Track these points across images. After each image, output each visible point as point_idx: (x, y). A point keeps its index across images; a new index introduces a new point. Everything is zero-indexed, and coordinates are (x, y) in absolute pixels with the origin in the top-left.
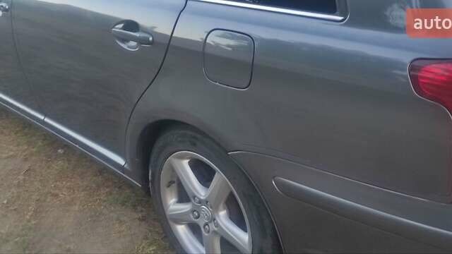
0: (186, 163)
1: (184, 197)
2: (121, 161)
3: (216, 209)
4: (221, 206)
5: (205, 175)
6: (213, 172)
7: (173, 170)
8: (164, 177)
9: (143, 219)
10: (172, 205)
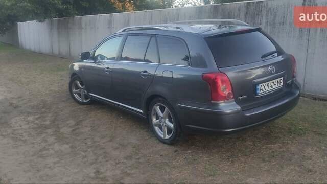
0: (158, 107)
1: (158, 118)
2: (141, 111)
3: (165, 119)
4: (167, 117)
5: (162, 109)
6: (165, 108)
7: (155, 110)
8: (153, 113)
9: (146, 131)
10: (154, 120)
